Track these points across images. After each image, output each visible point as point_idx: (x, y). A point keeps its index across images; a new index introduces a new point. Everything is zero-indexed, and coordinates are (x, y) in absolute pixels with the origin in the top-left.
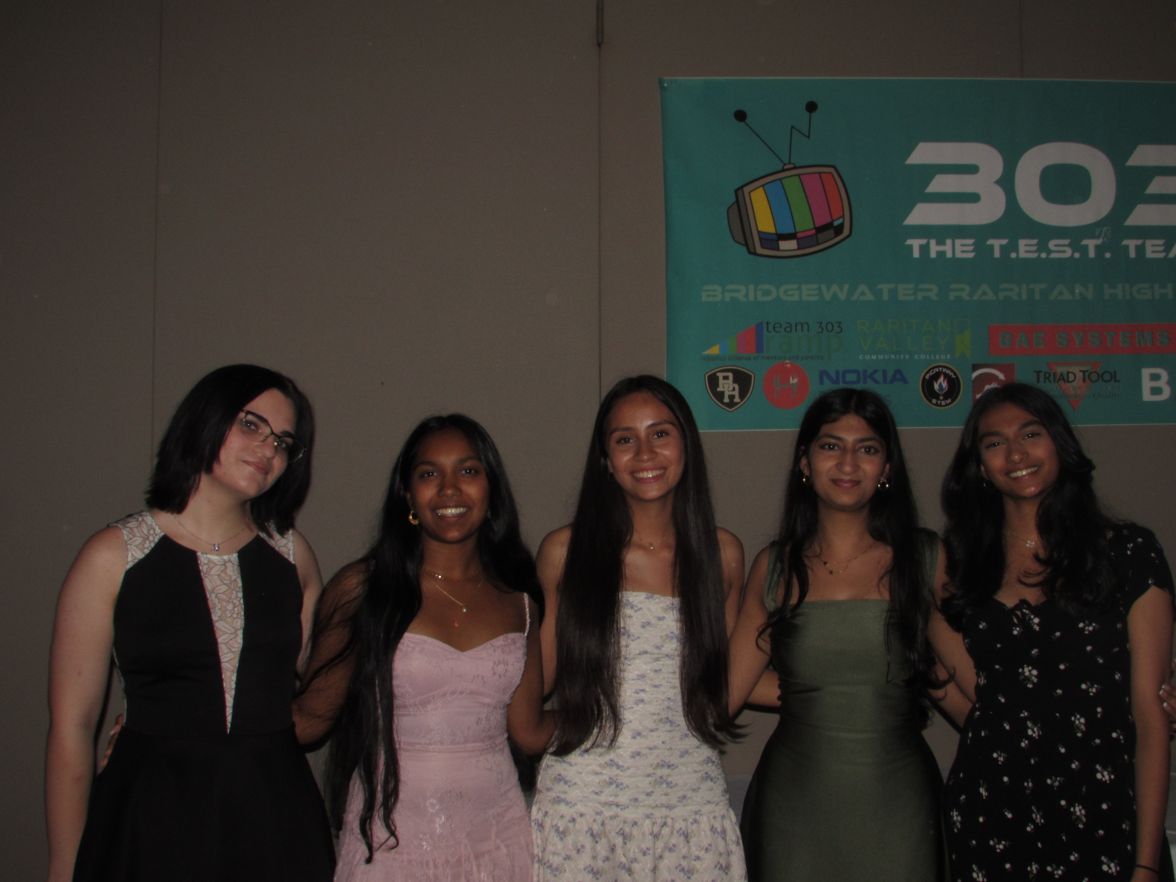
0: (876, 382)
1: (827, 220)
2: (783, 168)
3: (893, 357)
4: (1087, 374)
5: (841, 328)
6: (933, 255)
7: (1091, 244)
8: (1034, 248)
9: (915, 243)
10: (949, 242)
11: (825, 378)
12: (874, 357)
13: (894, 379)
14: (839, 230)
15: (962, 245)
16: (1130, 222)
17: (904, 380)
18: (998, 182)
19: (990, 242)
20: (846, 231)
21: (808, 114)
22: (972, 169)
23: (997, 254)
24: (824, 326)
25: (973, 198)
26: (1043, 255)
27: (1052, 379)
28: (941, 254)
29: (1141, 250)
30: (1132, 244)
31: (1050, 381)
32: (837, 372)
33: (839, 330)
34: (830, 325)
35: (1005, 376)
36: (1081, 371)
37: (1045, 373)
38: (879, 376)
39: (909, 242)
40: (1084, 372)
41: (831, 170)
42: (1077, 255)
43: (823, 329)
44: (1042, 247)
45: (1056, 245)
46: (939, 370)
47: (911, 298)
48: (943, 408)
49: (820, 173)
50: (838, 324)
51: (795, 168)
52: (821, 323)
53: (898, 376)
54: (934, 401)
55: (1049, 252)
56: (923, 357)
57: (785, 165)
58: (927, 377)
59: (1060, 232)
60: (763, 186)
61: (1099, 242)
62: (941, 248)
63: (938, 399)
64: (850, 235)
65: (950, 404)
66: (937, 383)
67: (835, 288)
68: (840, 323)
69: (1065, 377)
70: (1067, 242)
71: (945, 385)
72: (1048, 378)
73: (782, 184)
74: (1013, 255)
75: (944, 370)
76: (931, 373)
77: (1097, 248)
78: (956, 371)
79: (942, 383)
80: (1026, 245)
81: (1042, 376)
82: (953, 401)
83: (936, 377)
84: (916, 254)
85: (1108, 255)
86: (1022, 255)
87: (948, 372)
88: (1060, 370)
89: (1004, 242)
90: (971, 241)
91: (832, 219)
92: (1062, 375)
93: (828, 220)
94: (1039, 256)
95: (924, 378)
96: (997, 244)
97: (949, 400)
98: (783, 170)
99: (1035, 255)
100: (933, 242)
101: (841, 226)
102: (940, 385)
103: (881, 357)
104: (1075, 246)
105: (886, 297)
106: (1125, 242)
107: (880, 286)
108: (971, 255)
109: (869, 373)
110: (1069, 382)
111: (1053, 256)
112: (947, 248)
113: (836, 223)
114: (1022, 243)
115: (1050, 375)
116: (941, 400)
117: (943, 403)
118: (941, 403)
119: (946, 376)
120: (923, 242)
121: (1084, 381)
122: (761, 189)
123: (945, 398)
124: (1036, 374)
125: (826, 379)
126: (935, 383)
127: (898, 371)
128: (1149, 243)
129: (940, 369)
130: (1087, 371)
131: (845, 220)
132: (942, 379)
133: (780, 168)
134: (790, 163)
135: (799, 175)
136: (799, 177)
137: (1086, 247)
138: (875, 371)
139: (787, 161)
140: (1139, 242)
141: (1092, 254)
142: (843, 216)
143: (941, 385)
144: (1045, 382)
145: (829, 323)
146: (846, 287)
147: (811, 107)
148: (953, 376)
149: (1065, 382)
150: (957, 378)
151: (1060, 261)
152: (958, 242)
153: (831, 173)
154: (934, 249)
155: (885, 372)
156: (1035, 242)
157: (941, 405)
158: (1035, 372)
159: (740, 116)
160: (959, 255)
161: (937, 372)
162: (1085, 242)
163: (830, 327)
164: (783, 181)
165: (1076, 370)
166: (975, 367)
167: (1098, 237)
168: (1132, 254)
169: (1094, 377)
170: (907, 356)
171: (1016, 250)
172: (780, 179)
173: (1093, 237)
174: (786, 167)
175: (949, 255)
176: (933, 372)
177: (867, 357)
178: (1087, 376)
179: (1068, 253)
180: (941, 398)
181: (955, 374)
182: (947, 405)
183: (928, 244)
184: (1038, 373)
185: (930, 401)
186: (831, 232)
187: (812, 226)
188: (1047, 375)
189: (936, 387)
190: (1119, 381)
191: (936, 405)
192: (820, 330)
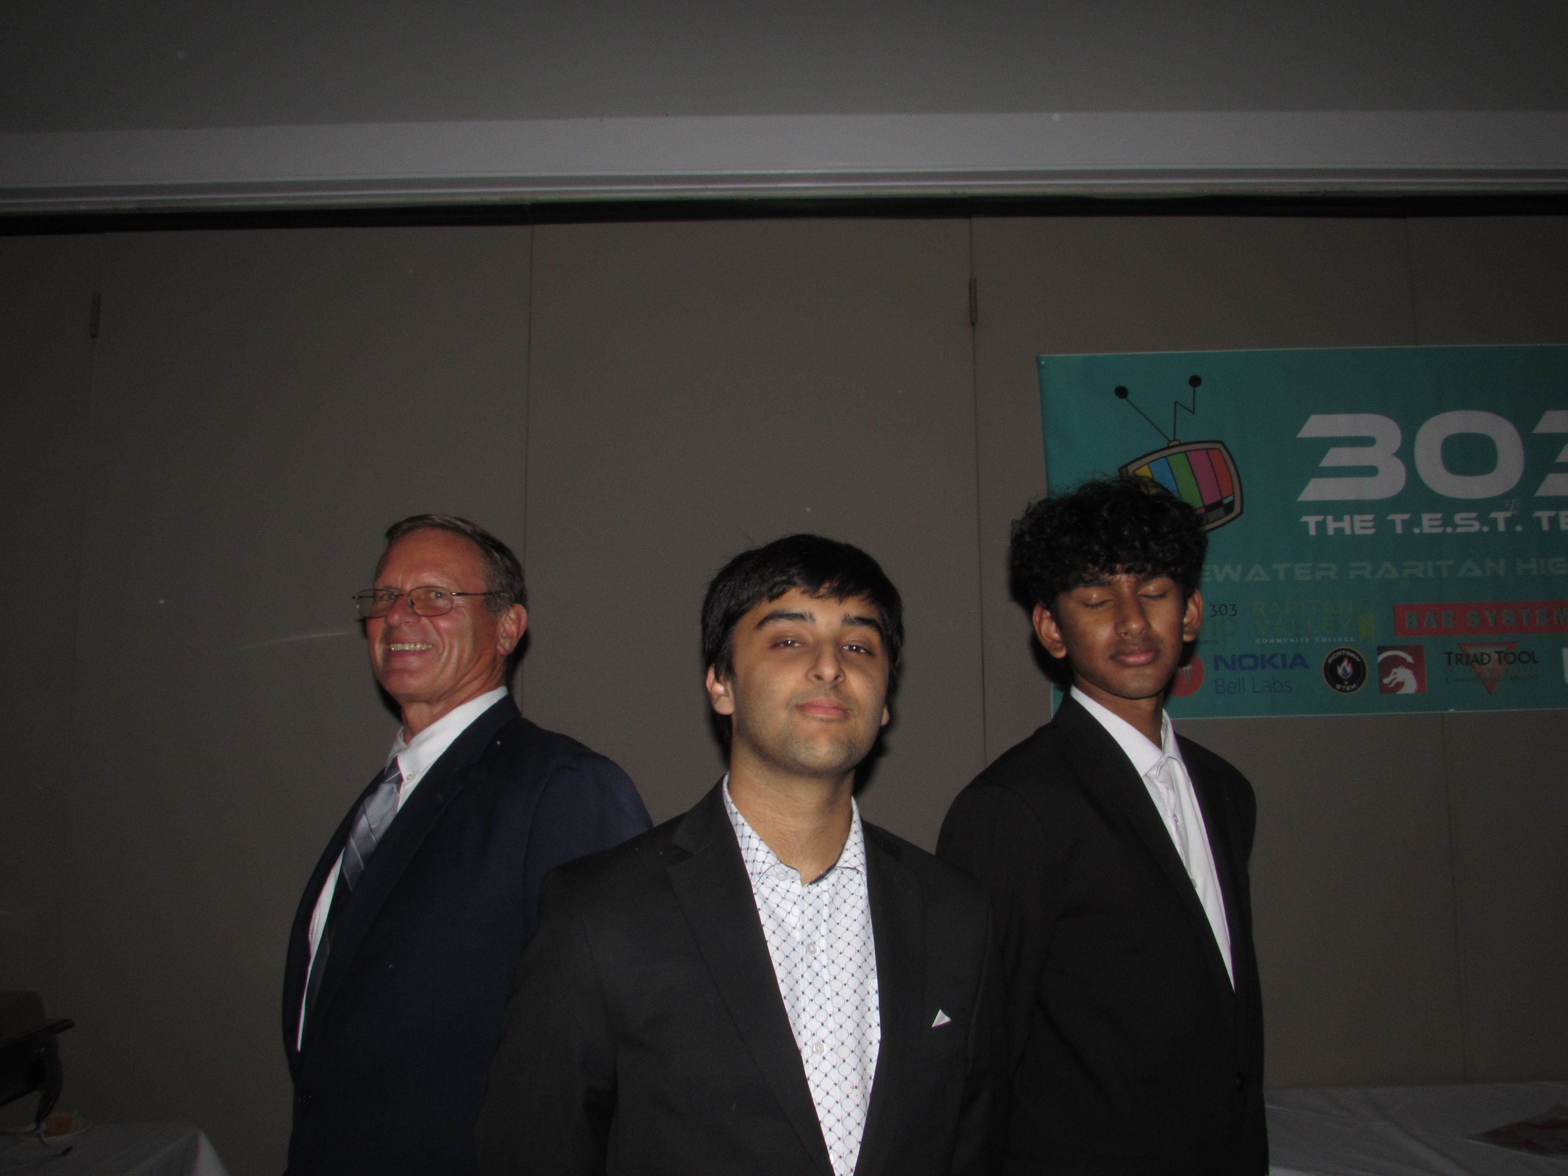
0: (1275, 667)
1: (1215, 498)
2: (1168, 444)
3: (1292, 640)
4: (1502, 655)
5: (1235, 610)
6: (1331, 532)
7: (1500, 517)
8: (1439, 523)
9: (1311, 521)
10: (1347, 518)
11: (1220, 663)
12: (1272, 641)
13: (1293, 665)
14: (1229, 508)
15: (1362, 521)
16: (1541, 492)
17: (1305, 665)
18: (1398, 454)
19: (1391, 517)
20: (1237, 510)
21: (1192, 389)
22: (1369, 442)
23: (1399, 530)
24: (1217, 608)
25: (1371, 471)
26: (1449, 530)
27: (1464, 660)
28: (1339, 531)
29: (1554, 521)
30: (1544, 516)
31: (1462, 663)
32: (1233, 657)
33: (1233, 613)
34: (1223, 608)
35: (1413, 658)
36: (1496, 652)
37: (1457, 655)
38: (1278, 661)
39: (1304, 519)
40: (1499, 653)
41: (1219, 446)
42: (1485, 529)
43: (1216, 612)
44: (1448, 521)
45: (1462, 519)
46: (1342, 653)
47: (1309, 578)
48: (1346, 694)
49: (1207, 449)
50: (1232, 607)
51: (1181, 445)
52: (1214, 606)
53: (1298, 661)
54: (1338, 686)
55: (1455, 526)
56: (1324, 640)
57: (1170, 442)
58: (1330, 661)
59: (1467, 505)
60: (1148, 464)
61: (1509, 514)
62: (1339, 525)
63: (1342, 684)
64: (1241, 513)
65: (1355, 689)
66: (1340, 668)
67: (1227, 569)
68: (1234, 605)
69: (1479, 659)
70: (1473, 515)
71: (1349, 669)
72: (1460, 660)
73: (1168, 461)
74: (1416, 531)
75: (1348, 653)
76: (1333, 657)
77: (1508, 521)
78: (1362, 656)
79: (1346, 667)
80: (1430, 520)
81: (1453, 657)
82: (1359, 686)
83: (1339, 661)
84: (1312, 531)
85: (1519, 528)
86: (1426, 530)
87: (1352, 655)
88: (1472, 651)
89: (1406, 517)
90: (1370, 517)
91: (1221, 496)
92: (1475, 656)
93: (1218, 498)
94: (1444, 531)
95: (1326, 662)
96: (1398, 519)
97: (1354, 686)
98: (1169, 448)
99: (1439, 530)
100: (1330, 519)
101: (1232, 504)
102: (1344, 670)
103: (1279, 641)
104: (1483, 519)
105: (1281, 577)
106: (1537, 514)
107: (1274, 567)
108: (1371, 532)
109: (1267, 658)
110: (1483, 664)
111: (1459, 530)
112: (1346, 524)
113: (1226, 501)
114: (1426, 518)
115: (1462, 658)
116: (1346, 686)
117: (1348, 688)
118: (1345, 688)
119: (1351, 660)
120: (1320, 518)
121: (1500, 663)
122: (1146, 466)
123: (1350, 684)
124: (1447, 655)
125: (1222, 666)
126: (1338, 668)
127: (1298, 656)
128: (1563, 514)
129: (1344, 652)
130: (1502, 652)
131: (1236, 499)
132: (1345, 663)
133: (1166, 446)
134: (1175, 440)
135: (1185, 452)
136: (1186, 456)
137: (1495, 520)
138: (1273, 656)
139: (1171, 438)
140: (1552, 513)
141: (1501, 527)
142: (1233, 494)
143: (1345, 668)
144: (1457, 664)
145: (1223, 605)
146: (1239, 567)
147: (1195, 381)
148: (1358, 660)
149: (1479, 664)
150: (1362, 662)
151: (1468, 534)
152: (1357, 518)
153: (1218, 449)
154: (1332, 526)
155: (1284, 657)
156: (1439, 516)
157: (1345, 691)
158: (1446, 653)
159: (1122, 392)
160: (1358, 531)
161: (1340, 656)
162: (1493, 515)
163: (1223, 610)
164: (1170, 458)
165: (1491, 650)
166: (1381, 650)
167: (1507, 509)
168: (1545, 526)
169: (1511, 658)
170: (1307, 640)
171: (1419, 525)
172: (1166, 457)
173: (1501, 509)
174: (1171, 444)
175: (1348, 531)
176: (1336, 655)
177: (1265, 641)
178: (1502, 657)
179: (1476, 527)
180: (1346, 683)
181: (1360, 657)
182: (1352, 690)
183: (1325, 519)
184: (1449, 654)
185: (1334, 687)
186: (1221, 511)
187: (1202, 505)
188: (1459, 657)
189: (1340, 671)
190: (1537, 662)
191: (1341, 690)
192: (1213, 613)
